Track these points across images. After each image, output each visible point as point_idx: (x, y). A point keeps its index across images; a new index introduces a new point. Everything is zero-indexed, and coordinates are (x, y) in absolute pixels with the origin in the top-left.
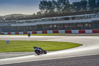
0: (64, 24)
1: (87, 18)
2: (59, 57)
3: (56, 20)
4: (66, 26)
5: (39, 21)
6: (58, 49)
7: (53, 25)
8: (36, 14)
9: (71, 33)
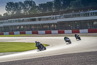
0: (31, 25)
1: (53, 19)
2: (26, 58)
3: (23, 21)
4: (33, 27)
5: (6, 23)
6: (25, 49)
7: (20, 26)
8: (3, 15)
9: (38, 34)
